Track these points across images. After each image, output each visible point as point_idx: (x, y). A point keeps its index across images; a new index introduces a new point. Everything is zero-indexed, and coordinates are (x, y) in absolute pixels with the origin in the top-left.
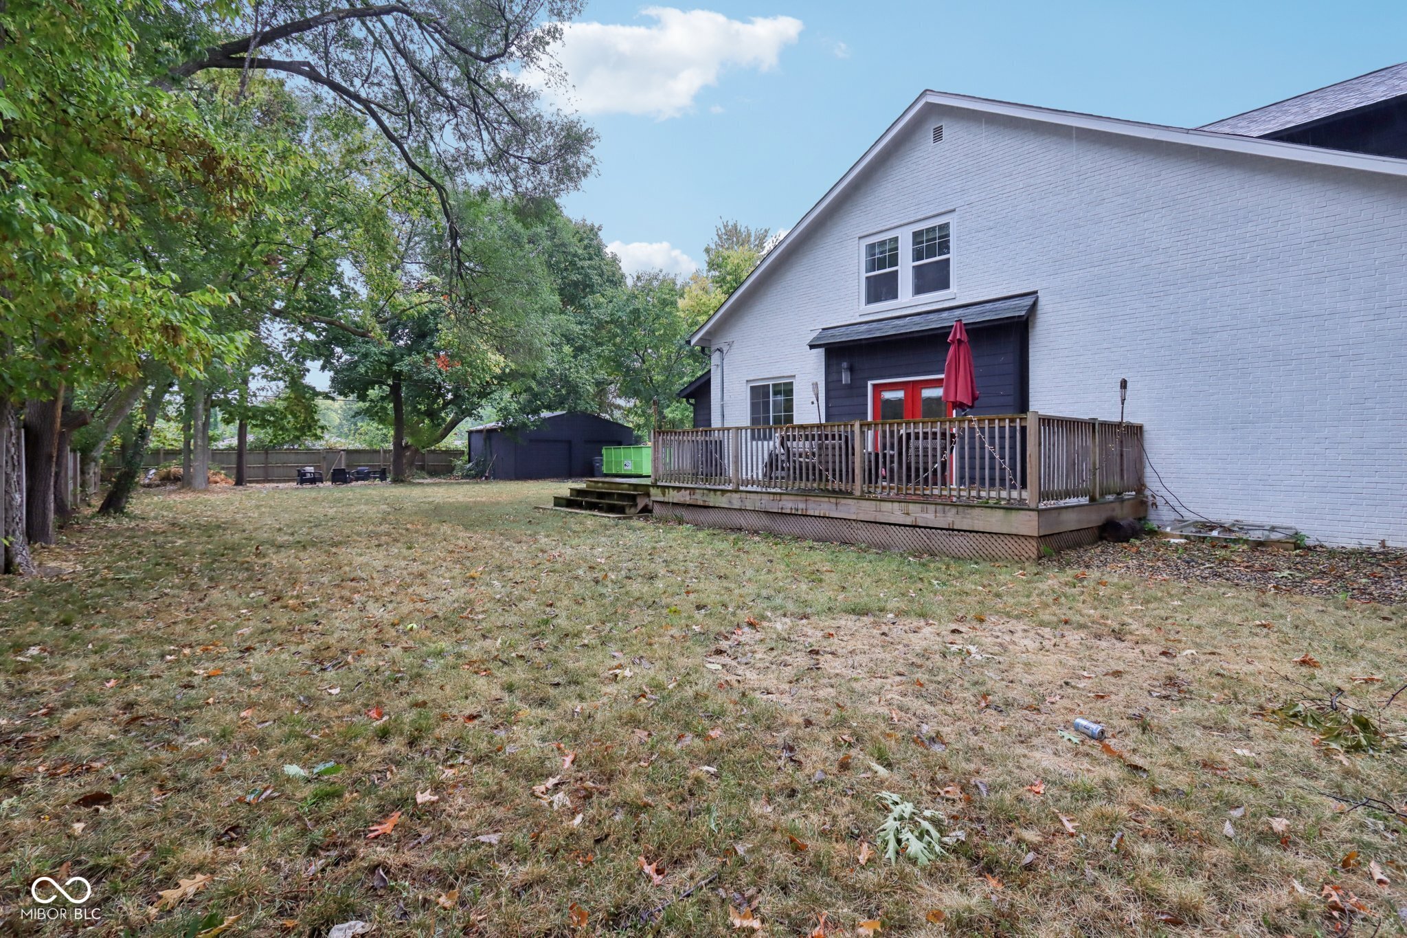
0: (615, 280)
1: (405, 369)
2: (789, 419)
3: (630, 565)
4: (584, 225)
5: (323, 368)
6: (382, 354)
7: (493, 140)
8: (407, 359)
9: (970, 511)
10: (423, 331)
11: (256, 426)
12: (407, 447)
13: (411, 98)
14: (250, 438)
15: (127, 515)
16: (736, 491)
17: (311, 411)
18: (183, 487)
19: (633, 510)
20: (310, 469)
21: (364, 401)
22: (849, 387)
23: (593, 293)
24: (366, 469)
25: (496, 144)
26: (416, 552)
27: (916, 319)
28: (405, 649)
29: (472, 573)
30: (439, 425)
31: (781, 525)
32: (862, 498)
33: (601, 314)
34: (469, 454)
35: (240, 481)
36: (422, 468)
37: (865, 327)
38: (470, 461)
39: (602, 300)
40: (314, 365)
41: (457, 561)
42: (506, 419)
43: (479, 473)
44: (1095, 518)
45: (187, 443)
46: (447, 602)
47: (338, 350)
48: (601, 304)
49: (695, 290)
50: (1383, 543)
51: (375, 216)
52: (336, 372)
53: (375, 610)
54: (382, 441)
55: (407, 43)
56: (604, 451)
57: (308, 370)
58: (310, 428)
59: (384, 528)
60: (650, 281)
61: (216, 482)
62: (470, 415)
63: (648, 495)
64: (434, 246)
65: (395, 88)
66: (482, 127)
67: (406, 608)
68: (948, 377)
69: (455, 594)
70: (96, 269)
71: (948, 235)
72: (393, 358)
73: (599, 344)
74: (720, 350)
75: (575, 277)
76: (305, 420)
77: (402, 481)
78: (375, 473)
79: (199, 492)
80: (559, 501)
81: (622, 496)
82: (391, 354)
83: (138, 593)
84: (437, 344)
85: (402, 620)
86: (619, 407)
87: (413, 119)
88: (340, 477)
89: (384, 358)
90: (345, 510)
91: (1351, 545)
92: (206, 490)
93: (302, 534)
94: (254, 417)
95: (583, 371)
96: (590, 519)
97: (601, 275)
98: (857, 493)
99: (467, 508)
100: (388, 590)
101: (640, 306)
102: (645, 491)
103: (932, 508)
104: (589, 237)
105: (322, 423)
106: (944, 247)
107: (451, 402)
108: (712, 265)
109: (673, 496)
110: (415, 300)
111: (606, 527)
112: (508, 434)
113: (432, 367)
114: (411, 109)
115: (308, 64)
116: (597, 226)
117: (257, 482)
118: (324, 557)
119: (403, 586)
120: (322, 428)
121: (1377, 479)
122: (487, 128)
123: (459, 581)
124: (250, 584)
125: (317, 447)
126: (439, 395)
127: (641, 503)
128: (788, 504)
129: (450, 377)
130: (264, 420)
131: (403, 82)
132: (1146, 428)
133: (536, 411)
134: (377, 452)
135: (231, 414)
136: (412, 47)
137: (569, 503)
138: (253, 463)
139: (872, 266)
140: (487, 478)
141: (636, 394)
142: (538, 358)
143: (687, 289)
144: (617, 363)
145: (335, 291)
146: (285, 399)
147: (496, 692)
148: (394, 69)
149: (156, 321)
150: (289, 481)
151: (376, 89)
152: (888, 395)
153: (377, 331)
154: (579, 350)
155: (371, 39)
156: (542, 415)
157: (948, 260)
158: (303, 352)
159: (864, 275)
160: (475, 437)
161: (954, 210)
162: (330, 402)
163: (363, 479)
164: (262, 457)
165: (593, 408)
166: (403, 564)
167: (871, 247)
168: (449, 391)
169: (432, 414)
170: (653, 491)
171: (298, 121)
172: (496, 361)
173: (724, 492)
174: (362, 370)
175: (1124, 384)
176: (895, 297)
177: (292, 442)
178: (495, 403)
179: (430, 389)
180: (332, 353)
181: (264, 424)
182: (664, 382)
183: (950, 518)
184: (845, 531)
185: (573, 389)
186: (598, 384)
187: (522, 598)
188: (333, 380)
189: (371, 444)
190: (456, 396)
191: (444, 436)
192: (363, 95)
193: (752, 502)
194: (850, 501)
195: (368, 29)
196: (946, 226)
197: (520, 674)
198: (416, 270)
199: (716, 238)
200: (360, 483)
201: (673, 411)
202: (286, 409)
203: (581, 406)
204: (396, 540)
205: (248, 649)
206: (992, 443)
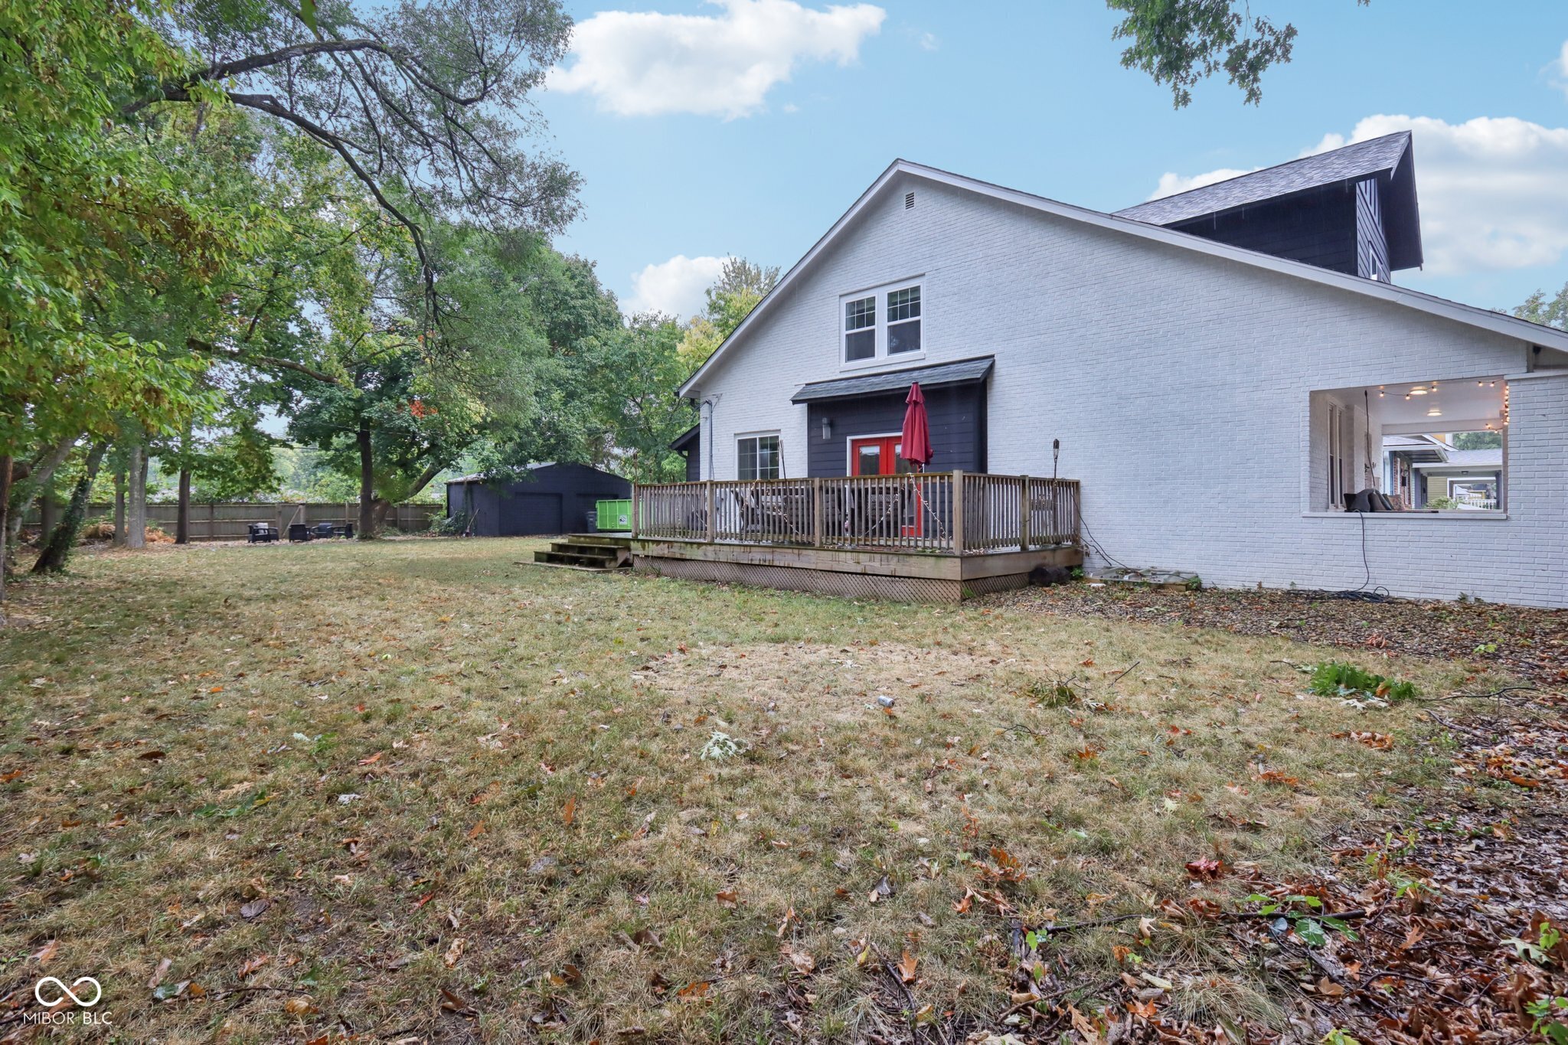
0: (611, 321)
1: (375, 416)
2: (774, 473)
3: (595, 610)
4: (578, 261)
5: (280, 412)
6: (348, 399)
7: (472, 179)
8: (377, 405)
9: (908, 559)
10: (394, 376)
11: (202, 477)
12: (377, 501)
13: (382, 130)
14: (193, 490)
15: (67, 574)
16: (711, 544)
17: (266, 460)
18: (114, 546)
19: (613, 564)
20: (264, 525)
21: (327, 449)
22: (828, 442)
23: (585, 334)
24: (329, 525)
25: (475, 185)
26: (391, 603)
27: (891, 377)
28: (382, 671)
29: (444, 617)
30: (414, 476)
31: (751, 576)
32: (821, 549)
33: (594, 358)
34: (448, 508)
35: (181, 539)
36: (394, 524)
37: (845, 383)
38: (448, 516)
39: (596, 342)
40: (269, 410)
41: (430, 610)
42: (488, 470)
43: (458, 530)
44: (1025, 565)
45: (120, 497)
46: (420, 639)
47: (298, 393)
48: (594, 347)
49: (696, 333)
50: (1260, 585)
51: (343, 259)
52: (296, 418)
53: (352, 647)
54: (347, 494)
55: (378, 75)
56: (598, 505)
57: (263, 415)
58: (264, 479)
59: (355, 582)
60: (648, 323)
61: (153, 540)
62: (449, 466)
63: (629, 549)
64: (407, 280)
65: (365, 120)
66: (460, 164)
67: (381, 644)
68: (906, 434)
69: (426, 634)
70: (81, 336)
71: (918, 298)
72: (361, 404)
73: (593, 390)
74: (709, 403)
75: (565, 317)
76: (259, 471)
77: (371, 538)
78: (339, 529)
79: (137, 550)
80: (539, 557)
81: (603, 550)
82: (359, 400)
83: (118, 639)
84: (411, 389)
85: (377, 653)
86: (616, 457)
87: (384, 154)
88: (299, 534)
89: (351, 404)
90: (310, 567)
91: (1238, 587)
92: (144, 549)
93: (269, 588)
94: (200, 467)
95: (573, 420)
96: (568, 572)
97: (595, 316)
98: (817, 544)
99: (444, 563)
100: (361, 633)
101: (636, 350)
102: (626, 545)
103: (878, 556)
104: (581, 273)
105: (278, 474)
106: (916, 310)
107: (427, 451)
108: (714, 308)
109: (653, 550)
110: (387, 343)
111: (583, 580)
112: (490, 486)
113: (405, 414)
114: (382, 142)
115: (271, 98)
116: (590, 261)
117: (201, 540)
118: (296, 608)
119: (378, 629)
120: (279, 479)
121: (1256, 529)
122: (465, 167)
123: (431, 624)
124: (227, 631)
125: (271, 500)
126: (413, 443)
127: (622, 556)
128: (757, 556)
129: (427, 425)
130: (211, 470)
131: (373, 115)
132: (1082, 483)
133: (522, 462)
134: (343, 506)
135: (172, 463)
136: (384, 79)
137: (550, 558)
138: (196, 518)
139: (851, 324)
140: (468, 535)
141: (633, 443)
142: (519, 408)
143: (687, 333)
144: (612, 410)
145: (293, 328)
146: (235, 448)
147: (456, 692)
148: (363, 101)
149: (139, 385)
150: (238, 539)
151: (344, 120)
152: (866, 451)
153: (345, 377)
154: (571, 396)
155: (339, 72)
156: (529, 466)
157: (918, 322)
158: (258, 394)
159: (844, 333)
160: (454, 490)
161: (923, 275)
162: (287, 450)
163: (325, 536)
164: (207, 512)
165: (587, 459)
166: (376, 612)
167: (850, 306)
168: (424, 439)
169: (404, 464)
170: (633, 545)
171: (252, 140)
172: (477, 409)
173: (700, 544)
174: (326, 417)
175: (1056, 444)
176: (872, 355)
177: (242, 494)
178: (476, 453)
179: (403, 437)
180: (290, 397)
181: (212, 475)
182: (663, 431)
183: (893, 565)
184: (806, 580)
185: (563, 439)
186: (591, 432)
187: (487, 635)
188: (291, 427)
189: (334, 497)
190: (433, 445)
191: (418, 489)
192: (330, 128)
193: (724, 555)
194: (810, 552)
195: (336, 60)
196: (917, 289)
197: (478, 682)
198: (387, 306)
199: (723, 276)
200: (322, 540)
201: (671, 463)
202: (236, 458)
203: (572, 456)
204: (367, 593)
205: (241, 675)
206: (926, 498)
